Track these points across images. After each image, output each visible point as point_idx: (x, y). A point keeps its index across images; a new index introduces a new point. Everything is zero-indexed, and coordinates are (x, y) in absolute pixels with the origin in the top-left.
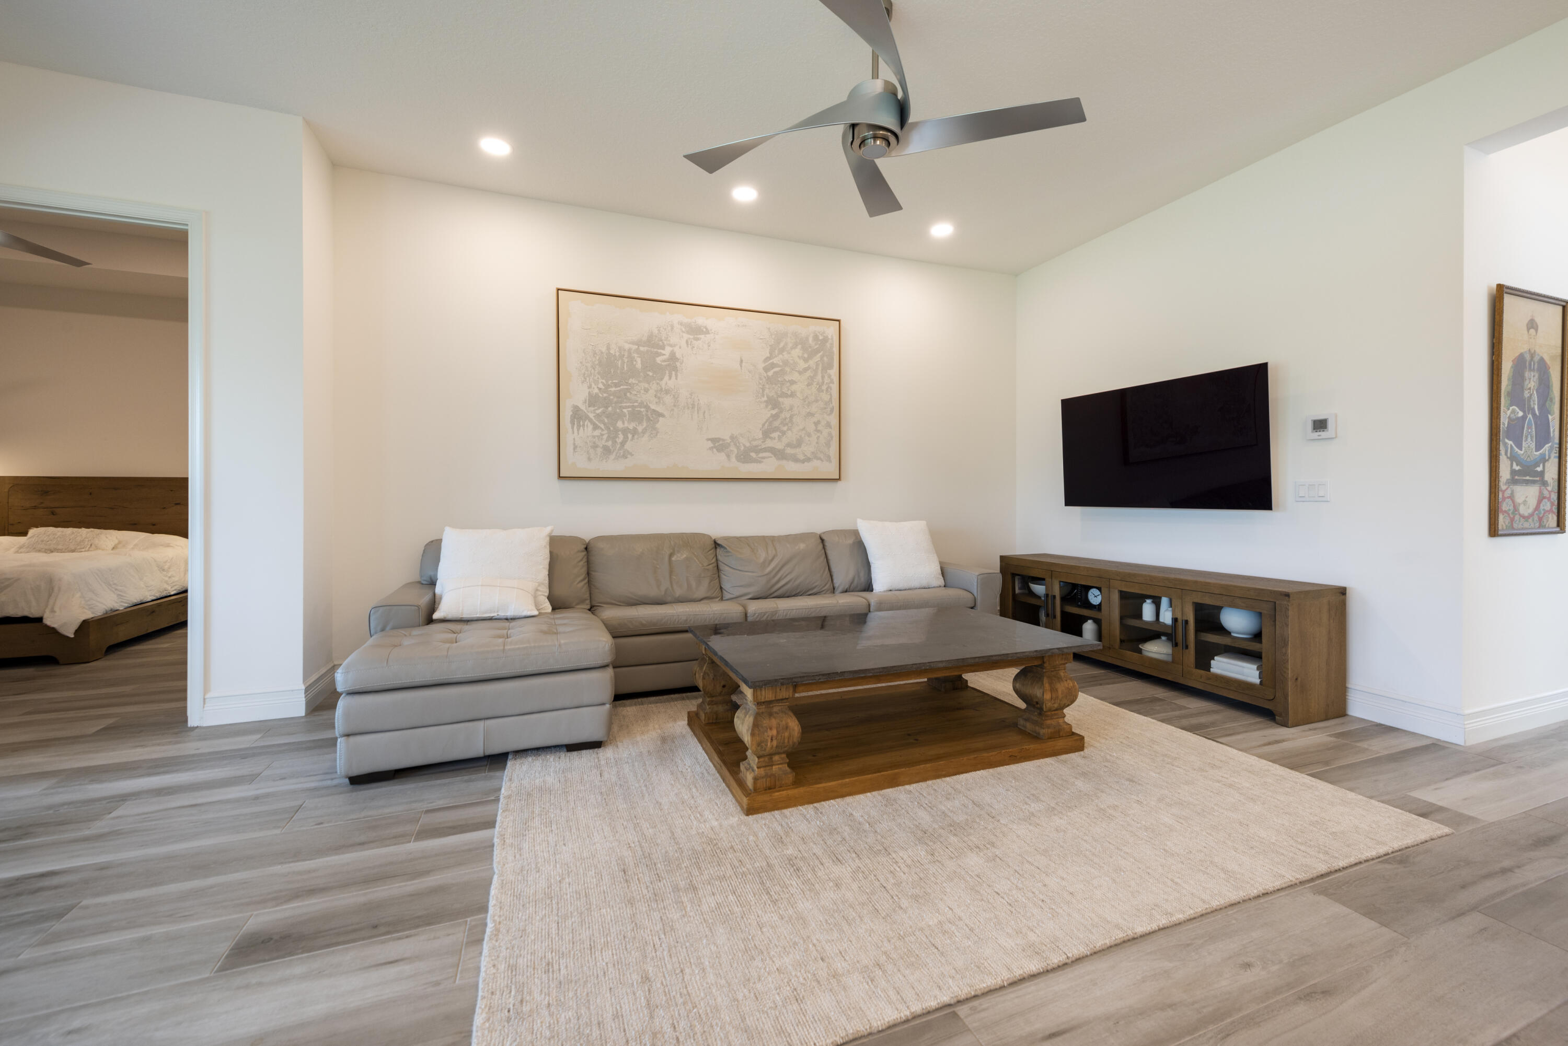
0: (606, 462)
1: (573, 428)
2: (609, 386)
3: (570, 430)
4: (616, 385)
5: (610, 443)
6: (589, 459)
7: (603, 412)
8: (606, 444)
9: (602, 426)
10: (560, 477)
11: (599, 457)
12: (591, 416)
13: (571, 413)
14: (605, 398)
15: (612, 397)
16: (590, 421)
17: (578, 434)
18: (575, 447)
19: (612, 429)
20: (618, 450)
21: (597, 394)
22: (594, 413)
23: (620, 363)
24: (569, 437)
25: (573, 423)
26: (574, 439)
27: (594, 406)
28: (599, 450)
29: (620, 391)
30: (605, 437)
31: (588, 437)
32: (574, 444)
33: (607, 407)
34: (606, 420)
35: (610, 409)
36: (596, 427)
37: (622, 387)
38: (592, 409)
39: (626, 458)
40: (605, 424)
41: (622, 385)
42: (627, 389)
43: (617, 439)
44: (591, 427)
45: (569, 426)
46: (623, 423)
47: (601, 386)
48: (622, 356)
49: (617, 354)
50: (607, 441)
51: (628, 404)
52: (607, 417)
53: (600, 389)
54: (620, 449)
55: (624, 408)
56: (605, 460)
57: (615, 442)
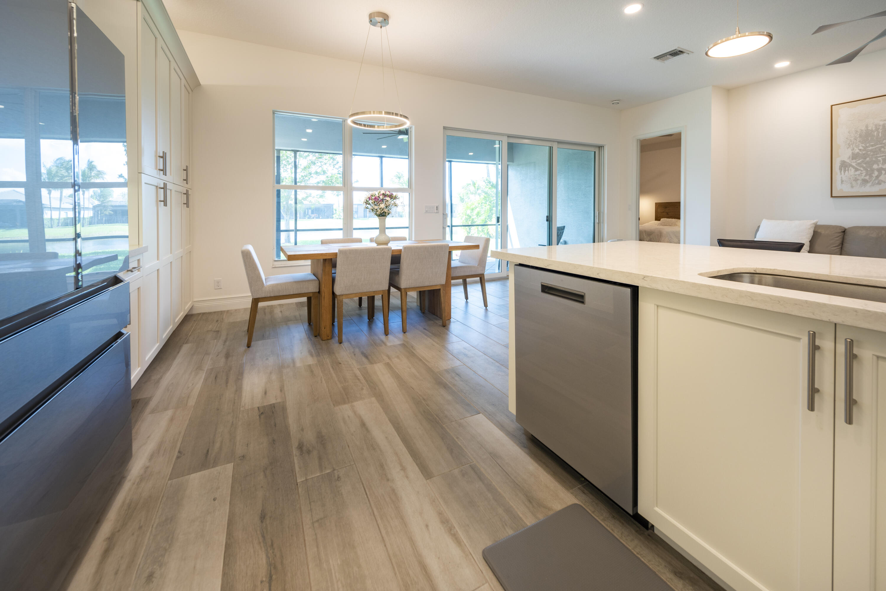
0: (864, 187)
1: (841, 172)
2: (867, 147)
3: (839, 173)
4: (872, 146)
5: (867, 178)
6: (852, 187)
7: (863, 161)
8: (865, 178)
9: (862, 169)
10: (832, 196)
11: (859, 185)
12: (854, 164)
13: (840, 165)
14: (864, 154)
15: (869, 153)
16: (853, 167)
17: (844, 174)
18: (842, 182)
19: (869, 169)
20: (874, 180)
21: (858, 153)
22: (856, 163)
23: (875, 133)
24: (838, 176)
25: (840, 169)
26: (842, 177)
27: (856, 159)
28: (859, 182)
29: (875, 148)
30: (864, 174)
31: (851, 175)
32: (842, 180)
33: (865, 158)
34: (864, 165)
35: (868, 159)
36: (856, 170)
37: (877, 146)
38: (854, 161)
39: (880, 184)
40: (864, 168)
41: (877, 145)
42: (882, 146)
43: (873, 175)
44: (853, 170)
45: (838, 171)
46: (878, 165)
47: (861, 148)
48: (877, 129)
49: (874, 129)
50: (865, 176)
51: (882, 155)
52: (865, 164)
53: (860, 150)
54: (875, 180)
55: (879, 157)
56: (863, 187)
57: (871, 176)
